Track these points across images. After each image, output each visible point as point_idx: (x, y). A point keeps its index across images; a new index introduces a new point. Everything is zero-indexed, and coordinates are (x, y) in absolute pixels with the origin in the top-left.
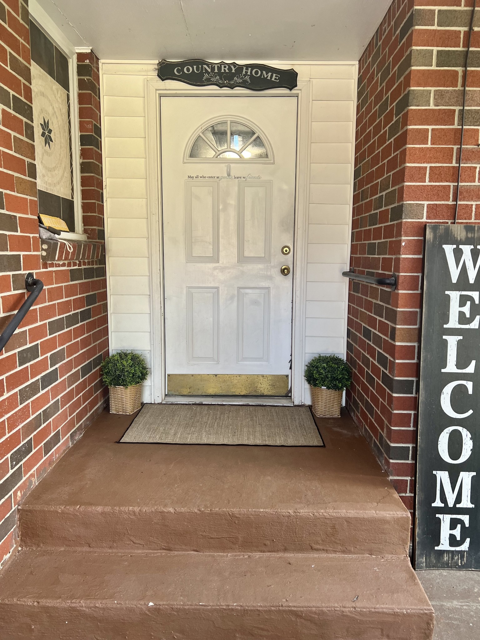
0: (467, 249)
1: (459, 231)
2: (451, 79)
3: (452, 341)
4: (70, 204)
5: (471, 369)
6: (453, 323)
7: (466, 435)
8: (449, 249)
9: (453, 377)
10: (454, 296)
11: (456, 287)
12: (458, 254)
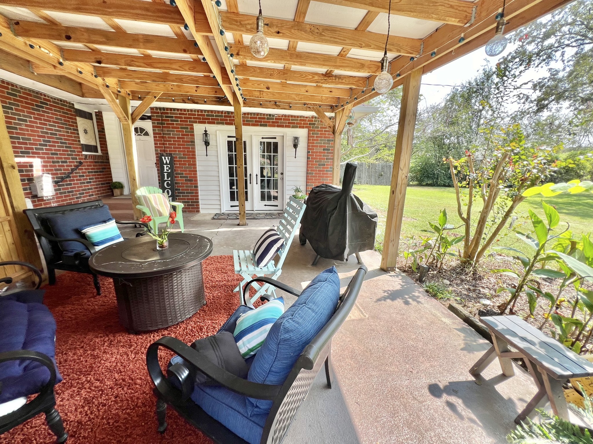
0: (167, 158)
1: (165, 154)
2: (160, 127)
3: (166, 174)
4: (96, 147)
5: (169, 179)
6: (165, 171)
7: (170, 191)
8: (163, 157)
9: (166, 180)
10: (165, 166)
11: (165, 164)
12: (165, 158)
